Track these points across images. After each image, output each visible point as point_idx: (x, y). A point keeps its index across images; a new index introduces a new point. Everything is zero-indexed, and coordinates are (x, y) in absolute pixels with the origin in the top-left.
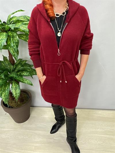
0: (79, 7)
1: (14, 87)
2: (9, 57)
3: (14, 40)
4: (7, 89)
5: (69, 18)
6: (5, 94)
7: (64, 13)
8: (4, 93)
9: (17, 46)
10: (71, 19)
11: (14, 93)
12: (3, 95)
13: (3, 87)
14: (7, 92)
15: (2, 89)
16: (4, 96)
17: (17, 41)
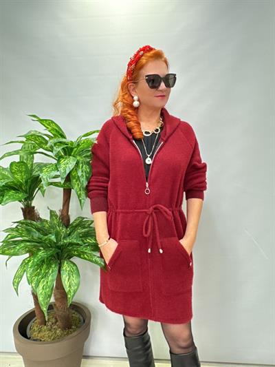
1: (68, 269)
2: (62, 211)
4: (50, 272)
5: (166, 137)
6: (47, 282)
7: (157, 130)
8: (44, 281)
10: (168, 137)
11: (66, 282)
12: (41, 286)
13: (45, 266)
14: (50, 278)
15: (41, 270)
16: (43, 288)
17: (88, 170)
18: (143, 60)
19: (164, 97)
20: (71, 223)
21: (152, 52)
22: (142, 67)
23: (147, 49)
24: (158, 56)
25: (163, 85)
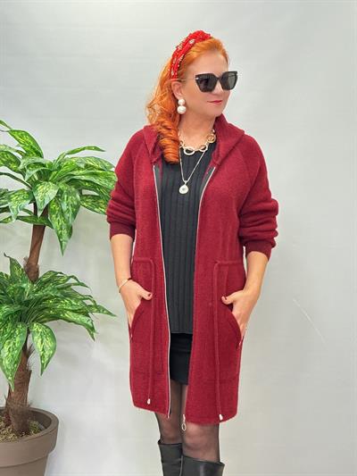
0: (240, 139)
3: (69, 200)
7: (203, 147)
9: (75, 215)
10: (223, 161)
17: (75, 203)
18: (193, 53)
19: (220, 102)
20: (40, 276)
21: (206, 42)
22: (192, 62)
23: (200, 36)
24: (215, 47)
25: (219, 86)
